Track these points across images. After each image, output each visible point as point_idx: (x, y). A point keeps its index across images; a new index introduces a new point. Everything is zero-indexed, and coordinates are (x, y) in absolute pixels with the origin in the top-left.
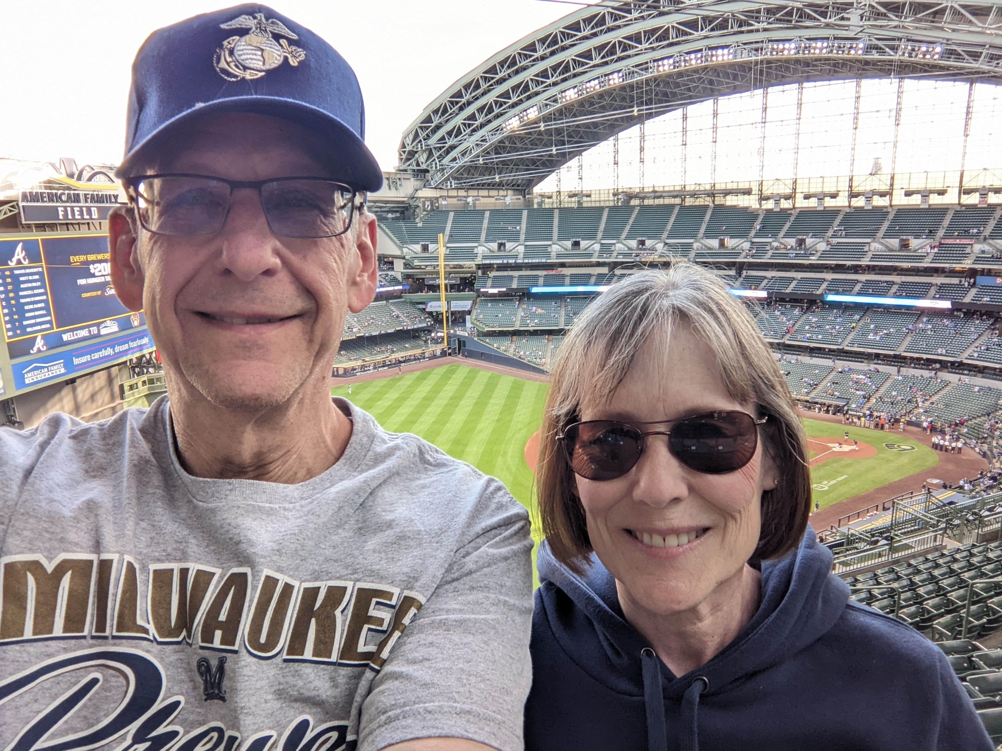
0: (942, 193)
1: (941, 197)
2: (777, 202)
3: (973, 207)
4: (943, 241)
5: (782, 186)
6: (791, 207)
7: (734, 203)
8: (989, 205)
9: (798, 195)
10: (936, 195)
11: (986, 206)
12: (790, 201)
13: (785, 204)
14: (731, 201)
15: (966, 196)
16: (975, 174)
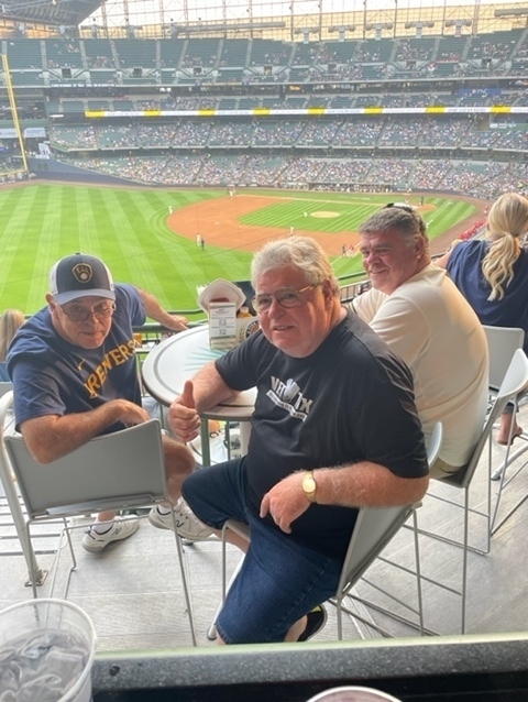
0: (431, 26)
1: (430, 29)
2: (306, 35)
5: (309, 21)
6: (318, 40)
7: (270, 37)
8: (462, 35)
9: (323, 29)
10: (427, 28)
11: (460, 36)
12: (317, 35)
13: (313, 38)
14: (267, 35)
15: (447, 28)
16: (453, 9)
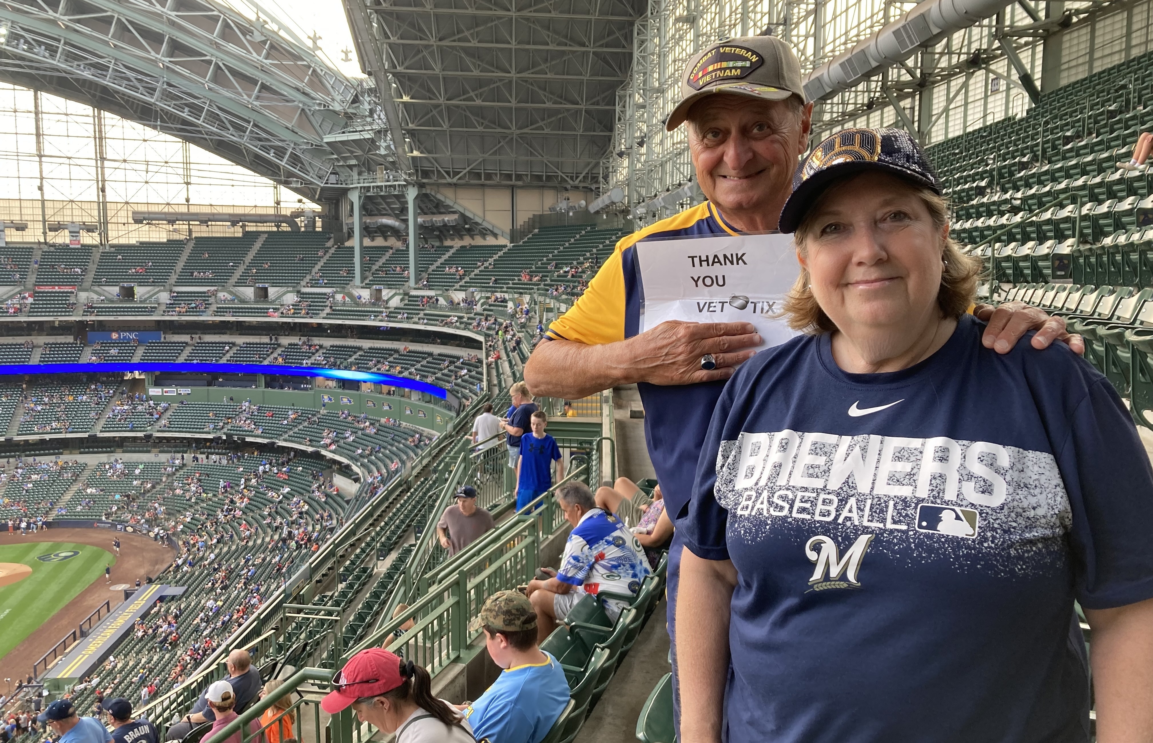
0: (21, 228)
1: (20, 233)
3: (64, 248)
4: (37, 289)
8: (82, 245)
10: (13, 230)
11: (79, 246)
15: (53, 233)
16: (59, 205)
